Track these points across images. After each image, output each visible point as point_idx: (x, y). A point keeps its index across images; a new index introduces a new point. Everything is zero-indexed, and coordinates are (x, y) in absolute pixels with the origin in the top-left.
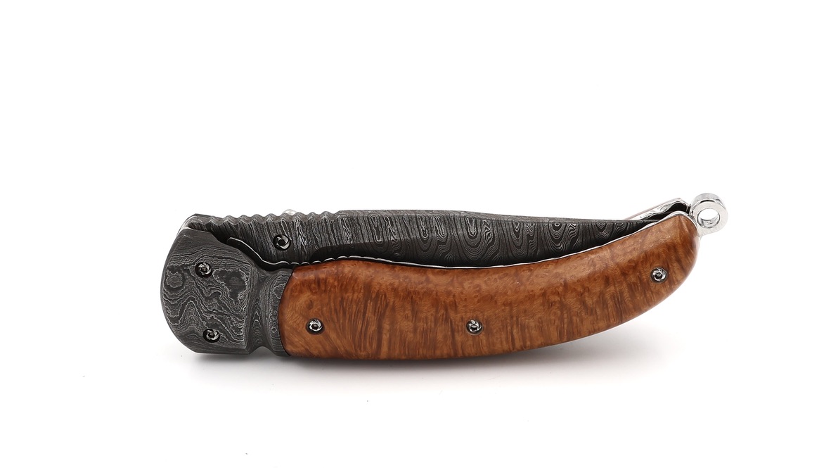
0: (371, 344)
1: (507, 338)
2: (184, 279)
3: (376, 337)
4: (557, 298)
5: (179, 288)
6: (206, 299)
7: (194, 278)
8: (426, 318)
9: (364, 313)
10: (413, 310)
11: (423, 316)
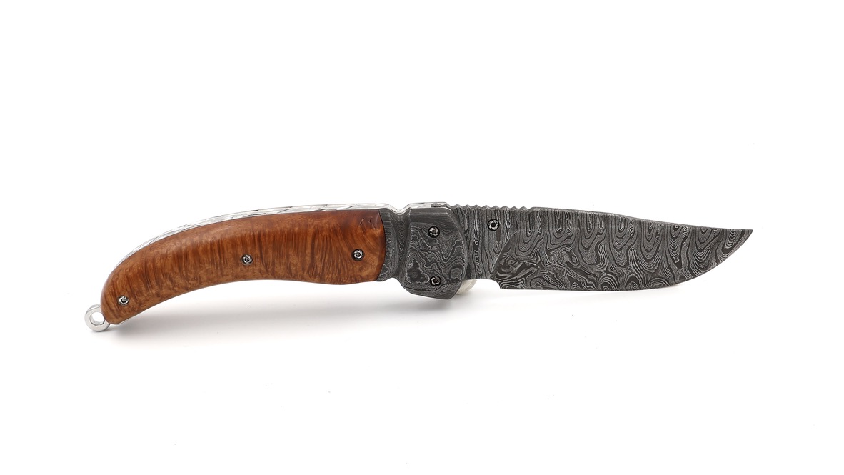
0: (319, 245)
1: (223, 253)
2: (449, 274)
3: (315, 250)
4: (192, 282)
5: (454, 268)
6: (435, 261)
7: (443, 275)
8: (280, 265)
9: (323, 266)
10: (290, 270)
11: (283, 267)
